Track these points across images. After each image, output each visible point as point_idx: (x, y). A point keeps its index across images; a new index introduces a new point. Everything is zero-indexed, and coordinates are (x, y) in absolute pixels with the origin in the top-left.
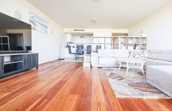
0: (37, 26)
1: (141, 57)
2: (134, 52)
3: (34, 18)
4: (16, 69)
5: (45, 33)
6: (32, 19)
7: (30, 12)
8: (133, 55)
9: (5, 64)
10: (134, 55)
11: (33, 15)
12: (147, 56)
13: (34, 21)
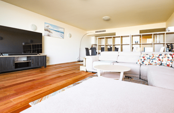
0: (52, 33)
1: (154, 64)
2: (144, 56)
3: (49, 27)
4: (28, 66)
5: (62, 38)
6: (46, 28)
7: (45, 23)
8: (141, 60)
9: (15, 62)
10: (143, 60)
11: (48, 25)
12: (165, 63)
13: (49, 30)
